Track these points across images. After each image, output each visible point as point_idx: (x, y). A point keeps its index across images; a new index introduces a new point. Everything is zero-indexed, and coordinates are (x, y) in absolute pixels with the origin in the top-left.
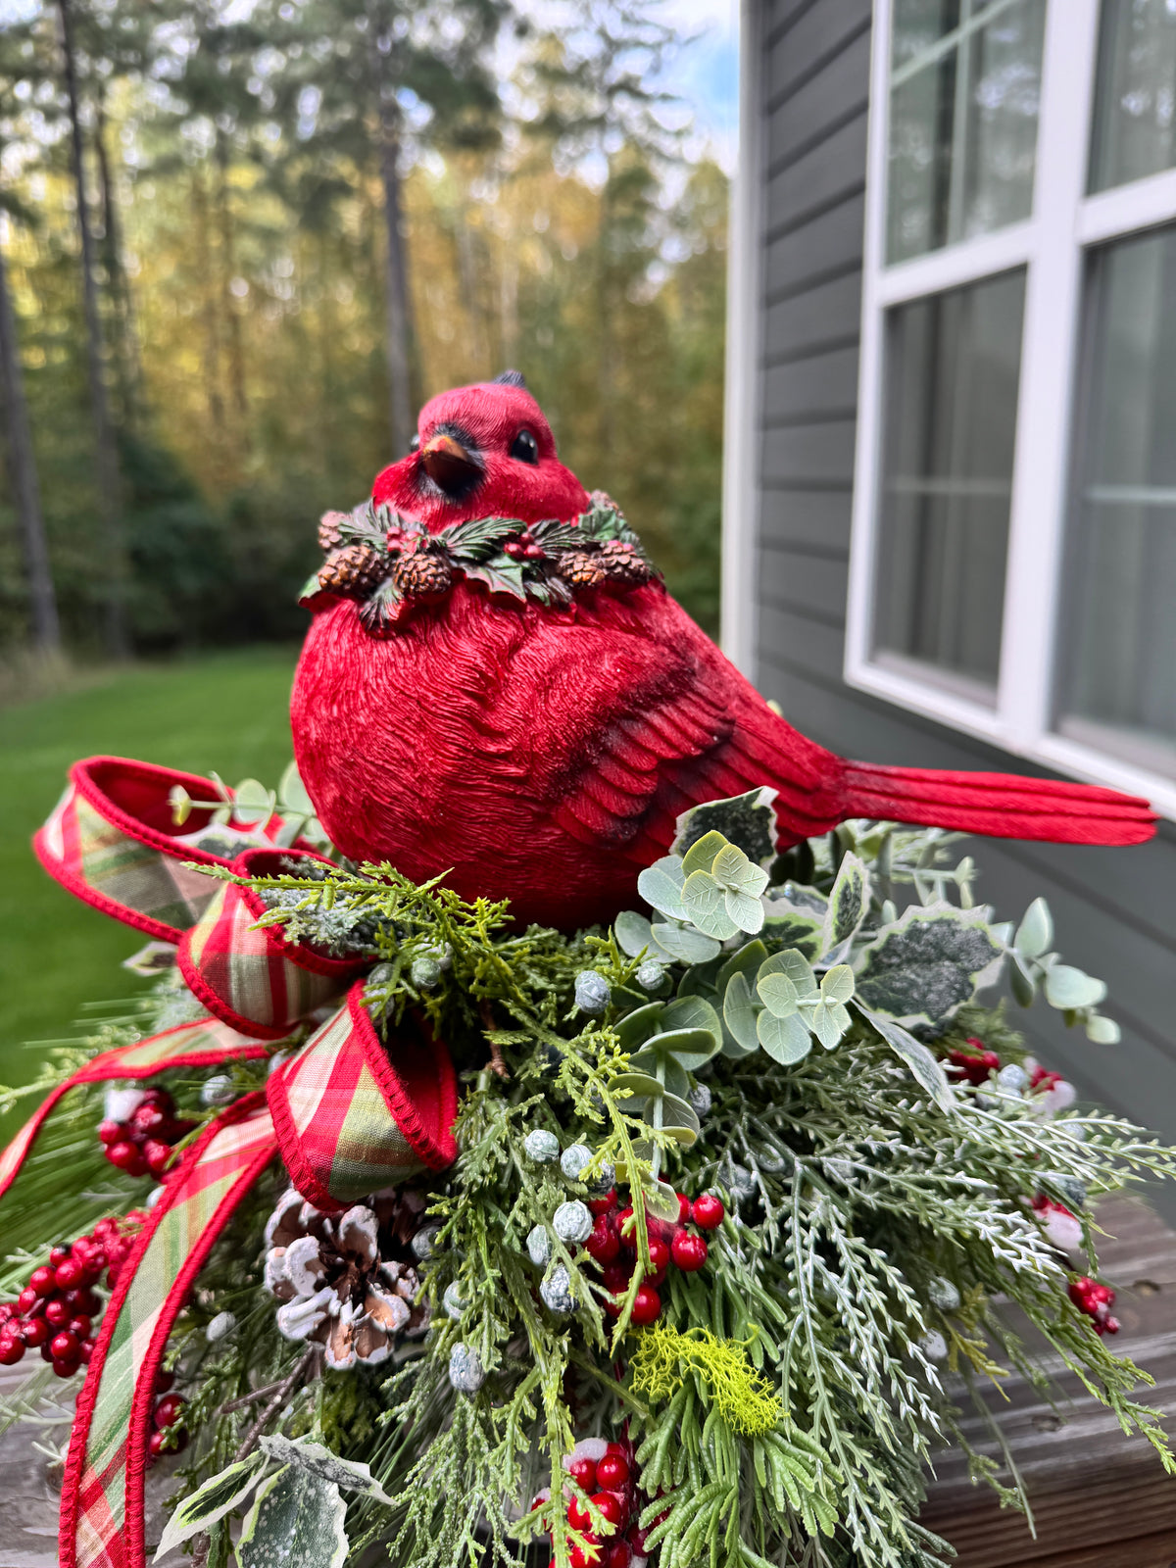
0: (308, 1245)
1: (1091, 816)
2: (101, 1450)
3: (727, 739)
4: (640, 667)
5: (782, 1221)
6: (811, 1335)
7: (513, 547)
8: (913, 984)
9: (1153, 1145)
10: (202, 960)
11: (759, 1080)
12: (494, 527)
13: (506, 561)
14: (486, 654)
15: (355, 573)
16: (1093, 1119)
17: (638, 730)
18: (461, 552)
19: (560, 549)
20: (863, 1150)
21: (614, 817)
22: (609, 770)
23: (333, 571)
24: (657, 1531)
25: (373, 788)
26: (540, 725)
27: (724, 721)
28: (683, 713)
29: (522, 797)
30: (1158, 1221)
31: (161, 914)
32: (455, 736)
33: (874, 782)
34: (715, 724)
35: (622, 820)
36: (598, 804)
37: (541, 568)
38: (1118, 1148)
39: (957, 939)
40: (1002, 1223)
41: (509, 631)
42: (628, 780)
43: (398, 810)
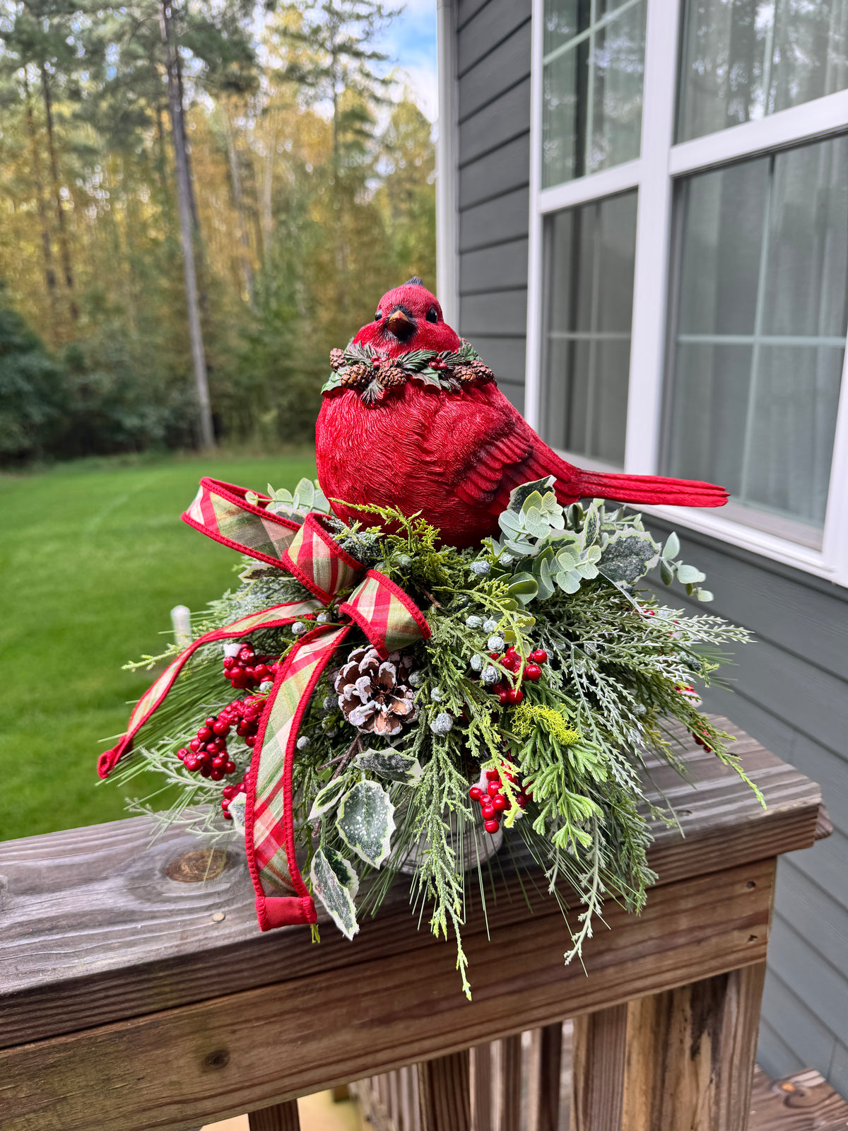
0: (366, 680)
1: (697, 494)
2: (265, 788)
3: (531, 455)
4: (492, 420)
5: (568, 667)
6: (587, 709)
7: (433, 364)
8: (619, 567)
9: (732, 627)
10: (298, 561)
11: (553, 611)
12: (423, 354)
13: (429, 370)
14: (424, 415)
16: (704, 617)
17: (493, 449)
18: (409, 366)
19: (455, 364)
20: (602, 636)
21: (484, 491)
22: (482, 469)
24: (530, 787)
25: (370, 480)
26: (450, 447)
27: (529, 446)
28: (512, 442)
29: (442, 482)
30: (735, 727)
31: (261, 548)
32: (410, 453)
33: (594, 479)
34: (526, 448)
35: (487, 492)
36: (476, 485)
37: (446, 374)
38: (716, 629)
39: (639, 545)
40: (666, 661)
41: (433, 404)
42: (489, 473)
43: (382, 490)
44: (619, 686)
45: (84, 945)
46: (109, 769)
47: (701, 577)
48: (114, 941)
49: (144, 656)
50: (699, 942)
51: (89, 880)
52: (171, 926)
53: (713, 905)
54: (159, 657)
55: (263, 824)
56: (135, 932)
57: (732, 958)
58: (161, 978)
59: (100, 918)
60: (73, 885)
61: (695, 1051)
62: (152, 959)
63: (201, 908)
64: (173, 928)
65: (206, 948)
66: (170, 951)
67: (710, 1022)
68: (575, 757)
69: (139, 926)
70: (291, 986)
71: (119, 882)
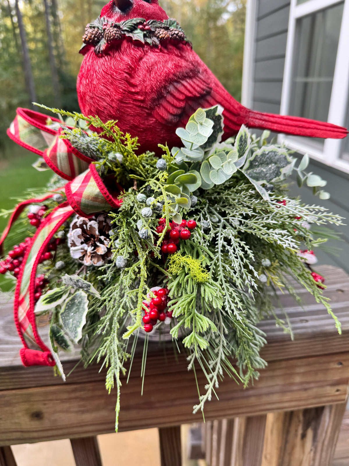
0: (79, 230)
1: (326, 130)
2: (24, 289)
3: (209, 93)
4: (181, 67)
6: (220, 260)
7: (141, 26)
8: (262, 171)
9: (330, 214)
10: (50, 155)
13: (138, 31)
14: (132, 60)
15: (93, 36)
16: (313, 207)
17: (179, 86)
18: (125, 28)
19: (156, 27)
20: (241, 215)
21: (171, 114)
22: (169, 98)
23: (86, 36)
24: (172, 307)
25: (98, 105)
26: (148, 83)
27: (208, 87)
28: (194, 83)
29: (143, 107)
31: (42, 149)
32: (122, 86)
33: (258, 116)
34: (205, 88)
35: (174, 115)
36: (166, 110)
37: (150, 33)
38: (320, 215)
39: (277, 157)
40: (281, 234)
41: (139, 53)
42: (175, 102)
43: (106, 112)
44: (247, 248)
47: (322, 183)
50: (306, 390)
53: (316, 372)
55: (23, 308)
57: (325, 399)
61: (304, 436)
67: (313, 423)
68: (205, 290)
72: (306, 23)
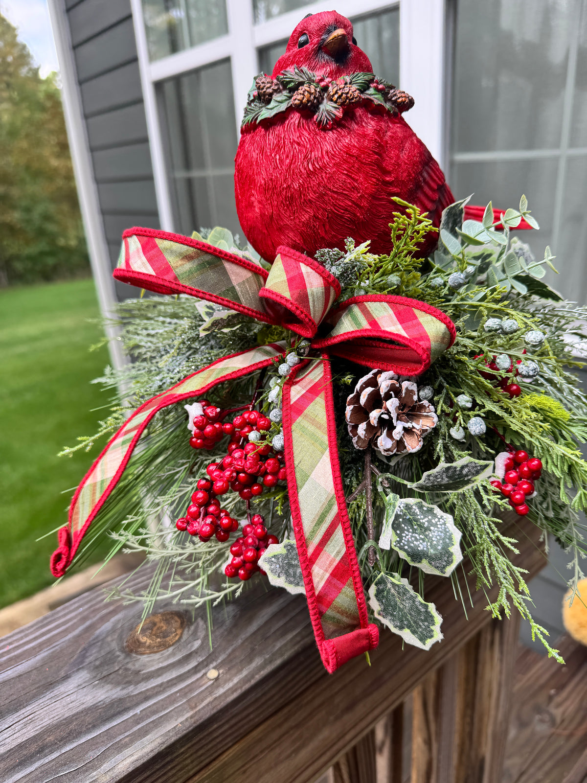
2: (315, 531)
7: (375, 85)
10: (292, 296)
12: (361, 76)
13: (373, 91)
14: (378, 134)
17: (430, 171)
23: (302, 96)
26: (404, 167)
31: (224, 292)
32: (373, 173)
35: (431, 212)
36: (423, 205)
42: (430, 193)
45: (91, 753)
46: (65, 566)
48: (121, 737)
49: (79, 439)
51: (50, 685)
52: (172, 700)
54: (97, 436)
56: (137, 720)
58: (182, 753)
59: (88, 719)
60: (35, 697)
62: (173, 739)
63: (189, 671)
64: (175, 701)
65: (219, 707)
66: (187, 724)
69: (138, 711)
70: (286, 710)
71: (82, 676)
72: (169, 88)
